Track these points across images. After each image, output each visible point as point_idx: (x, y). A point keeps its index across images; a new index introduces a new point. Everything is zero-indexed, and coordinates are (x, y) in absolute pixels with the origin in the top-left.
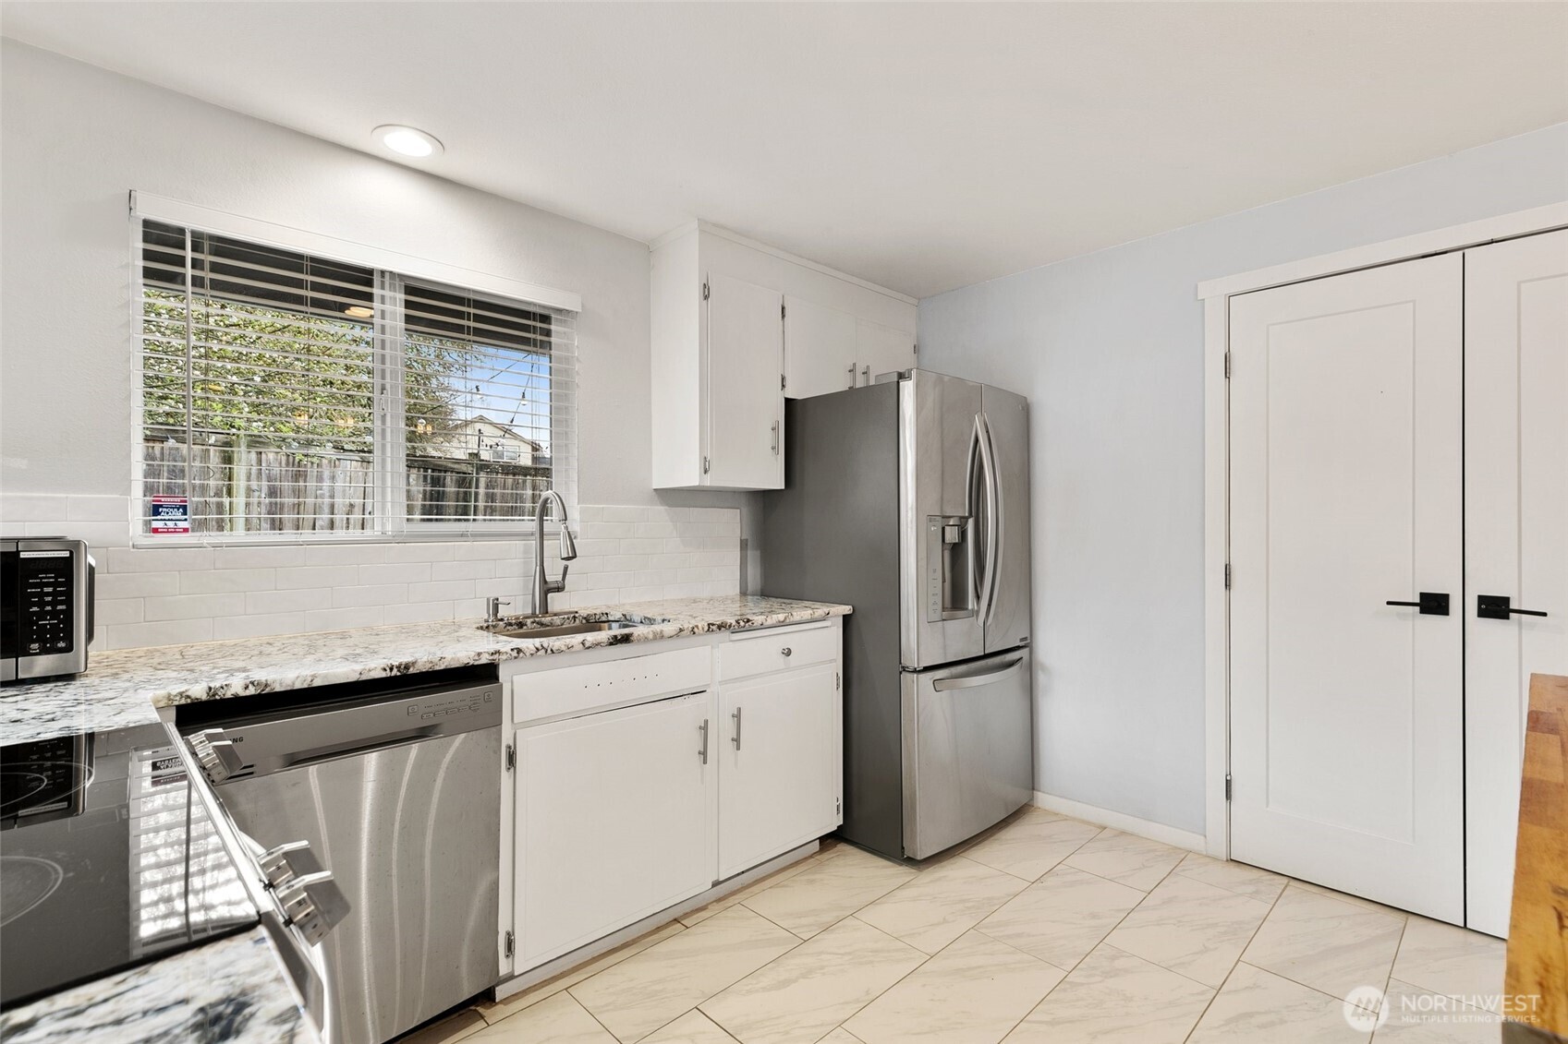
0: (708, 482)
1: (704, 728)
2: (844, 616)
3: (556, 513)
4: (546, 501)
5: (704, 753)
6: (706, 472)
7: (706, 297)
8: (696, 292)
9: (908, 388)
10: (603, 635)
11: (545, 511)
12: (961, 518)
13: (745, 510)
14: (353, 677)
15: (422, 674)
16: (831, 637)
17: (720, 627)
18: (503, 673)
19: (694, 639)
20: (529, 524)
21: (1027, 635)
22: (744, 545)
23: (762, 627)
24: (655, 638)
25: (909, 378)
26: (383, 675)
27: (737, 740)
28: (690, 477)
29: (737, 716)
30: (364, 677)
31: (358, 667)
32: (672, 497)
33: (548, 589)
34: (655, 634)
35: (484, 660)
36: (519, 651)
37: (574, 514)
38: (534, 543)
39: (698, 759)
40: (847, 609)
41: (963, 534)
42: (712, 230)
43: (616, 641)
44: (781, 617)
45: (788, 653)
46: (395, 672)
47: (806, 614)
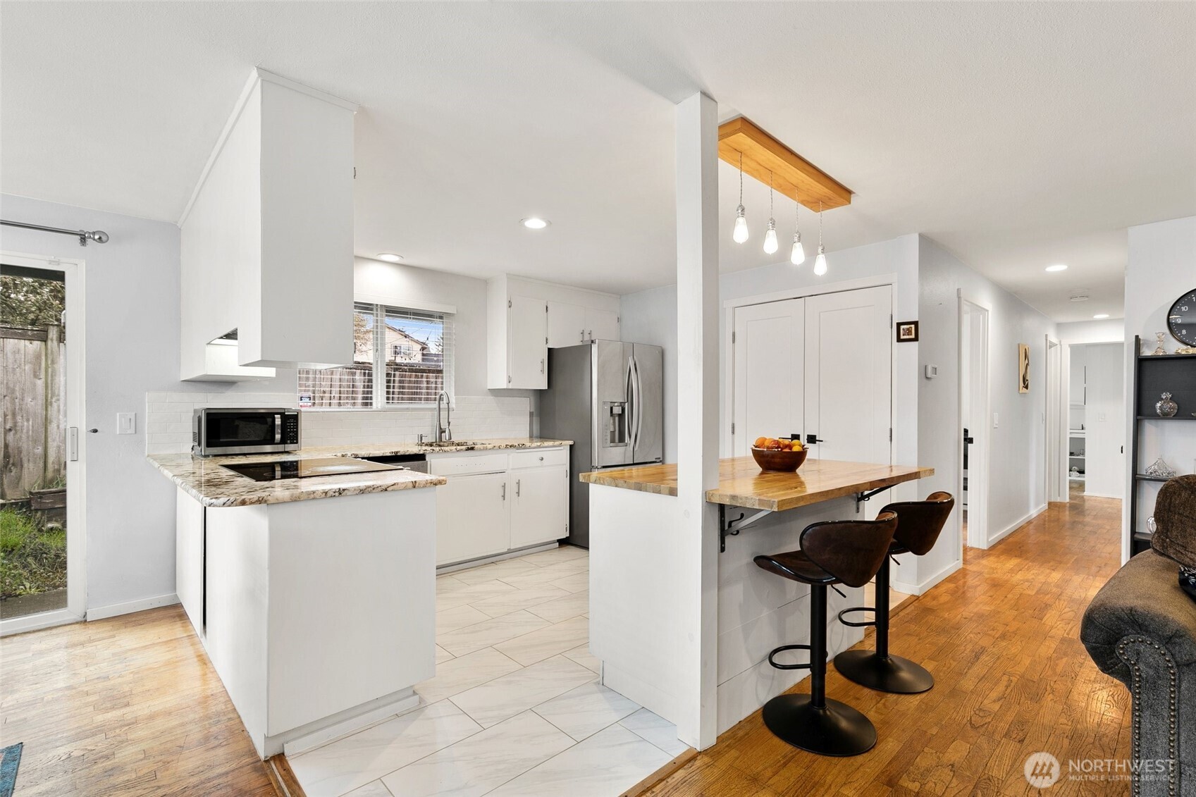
0: (510, 386)
1: (504, 486)
2: (570, 445)
3: (445, 401)
4: (441, 395)
5: (504, 496)
6: (509, 382)
7: (510, 307)
8: (505, 304)
9: (595, 348)
10: (464, 447)
11: (441, 399)
12: (621, 403)
13: (532, 398)
14: (381, 455)
15: (402, 456)
16: (565, 453)
17: (511, 446)
18: (427, 458)
19: (500, 451)
20: (434, 405)
21: (660, 456)
22: (531, 414)
23: (530, 447)
24: (484, 449)
25: (595, 343)
26: (390, 455)
27: (518, 493)
28: (502, 384)
29: (518, 483)
30: (384, 455)
31: (383, 452)
32: (496, 393)
33: (442, 431)
34: (484, 448)
35: (421, 452)
36: (433, 450)
37: (453, 400)
38: (436, 413)
39: (501, 498)
40: (571, 443)
41: (623, 410)
42: (513, 278)
43: (468, 449)
44: (539, 444)
45: (542, 459)
46: (393, 454)
47: (551, 443)
